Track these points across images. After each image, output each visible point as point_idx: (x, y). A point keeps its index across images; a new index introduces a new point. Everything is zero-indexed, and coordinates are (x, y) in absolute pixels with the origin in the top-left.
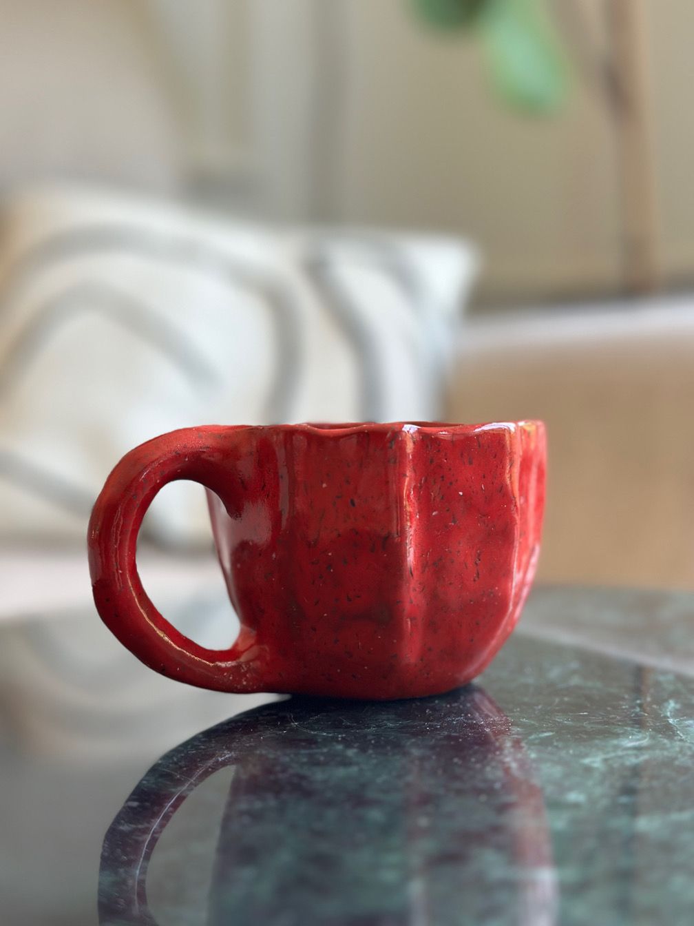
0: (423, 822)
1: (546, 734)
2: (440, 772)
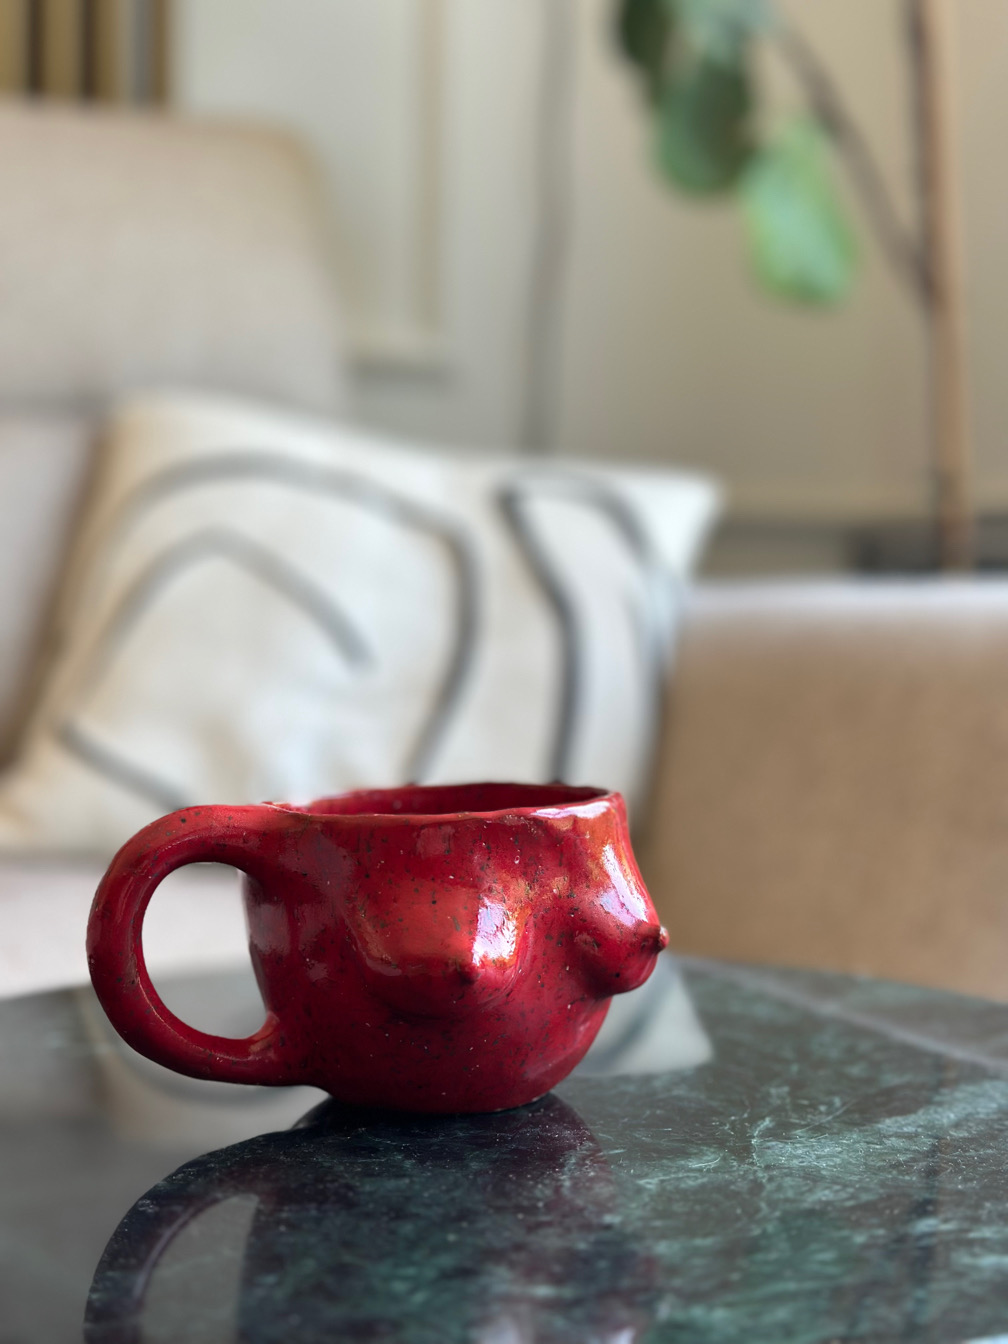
0: (452, 1237)
1: (617, 1151)
2: (489, 1188)
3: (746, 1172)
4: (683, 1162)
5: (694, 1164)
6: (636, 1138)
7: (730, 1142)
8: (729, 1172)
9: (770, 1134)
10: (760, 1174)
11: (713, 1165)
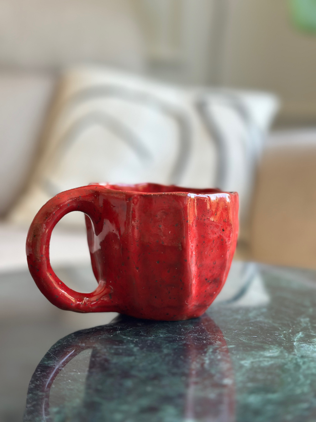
1: (231, 346)
3: (292, 359)
4: (262, 353)
5: (267, 354)
6: (241, 340)
7: (283, 343)
8: (284, 359)
9: (302, 340)
10: (299, 360)
11: (276, 354)
